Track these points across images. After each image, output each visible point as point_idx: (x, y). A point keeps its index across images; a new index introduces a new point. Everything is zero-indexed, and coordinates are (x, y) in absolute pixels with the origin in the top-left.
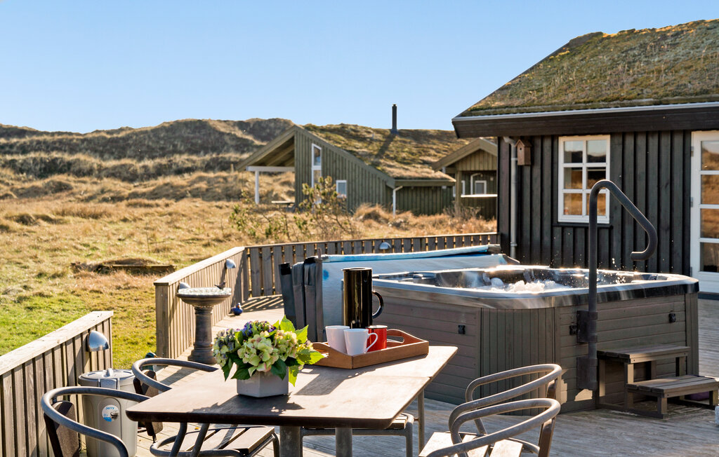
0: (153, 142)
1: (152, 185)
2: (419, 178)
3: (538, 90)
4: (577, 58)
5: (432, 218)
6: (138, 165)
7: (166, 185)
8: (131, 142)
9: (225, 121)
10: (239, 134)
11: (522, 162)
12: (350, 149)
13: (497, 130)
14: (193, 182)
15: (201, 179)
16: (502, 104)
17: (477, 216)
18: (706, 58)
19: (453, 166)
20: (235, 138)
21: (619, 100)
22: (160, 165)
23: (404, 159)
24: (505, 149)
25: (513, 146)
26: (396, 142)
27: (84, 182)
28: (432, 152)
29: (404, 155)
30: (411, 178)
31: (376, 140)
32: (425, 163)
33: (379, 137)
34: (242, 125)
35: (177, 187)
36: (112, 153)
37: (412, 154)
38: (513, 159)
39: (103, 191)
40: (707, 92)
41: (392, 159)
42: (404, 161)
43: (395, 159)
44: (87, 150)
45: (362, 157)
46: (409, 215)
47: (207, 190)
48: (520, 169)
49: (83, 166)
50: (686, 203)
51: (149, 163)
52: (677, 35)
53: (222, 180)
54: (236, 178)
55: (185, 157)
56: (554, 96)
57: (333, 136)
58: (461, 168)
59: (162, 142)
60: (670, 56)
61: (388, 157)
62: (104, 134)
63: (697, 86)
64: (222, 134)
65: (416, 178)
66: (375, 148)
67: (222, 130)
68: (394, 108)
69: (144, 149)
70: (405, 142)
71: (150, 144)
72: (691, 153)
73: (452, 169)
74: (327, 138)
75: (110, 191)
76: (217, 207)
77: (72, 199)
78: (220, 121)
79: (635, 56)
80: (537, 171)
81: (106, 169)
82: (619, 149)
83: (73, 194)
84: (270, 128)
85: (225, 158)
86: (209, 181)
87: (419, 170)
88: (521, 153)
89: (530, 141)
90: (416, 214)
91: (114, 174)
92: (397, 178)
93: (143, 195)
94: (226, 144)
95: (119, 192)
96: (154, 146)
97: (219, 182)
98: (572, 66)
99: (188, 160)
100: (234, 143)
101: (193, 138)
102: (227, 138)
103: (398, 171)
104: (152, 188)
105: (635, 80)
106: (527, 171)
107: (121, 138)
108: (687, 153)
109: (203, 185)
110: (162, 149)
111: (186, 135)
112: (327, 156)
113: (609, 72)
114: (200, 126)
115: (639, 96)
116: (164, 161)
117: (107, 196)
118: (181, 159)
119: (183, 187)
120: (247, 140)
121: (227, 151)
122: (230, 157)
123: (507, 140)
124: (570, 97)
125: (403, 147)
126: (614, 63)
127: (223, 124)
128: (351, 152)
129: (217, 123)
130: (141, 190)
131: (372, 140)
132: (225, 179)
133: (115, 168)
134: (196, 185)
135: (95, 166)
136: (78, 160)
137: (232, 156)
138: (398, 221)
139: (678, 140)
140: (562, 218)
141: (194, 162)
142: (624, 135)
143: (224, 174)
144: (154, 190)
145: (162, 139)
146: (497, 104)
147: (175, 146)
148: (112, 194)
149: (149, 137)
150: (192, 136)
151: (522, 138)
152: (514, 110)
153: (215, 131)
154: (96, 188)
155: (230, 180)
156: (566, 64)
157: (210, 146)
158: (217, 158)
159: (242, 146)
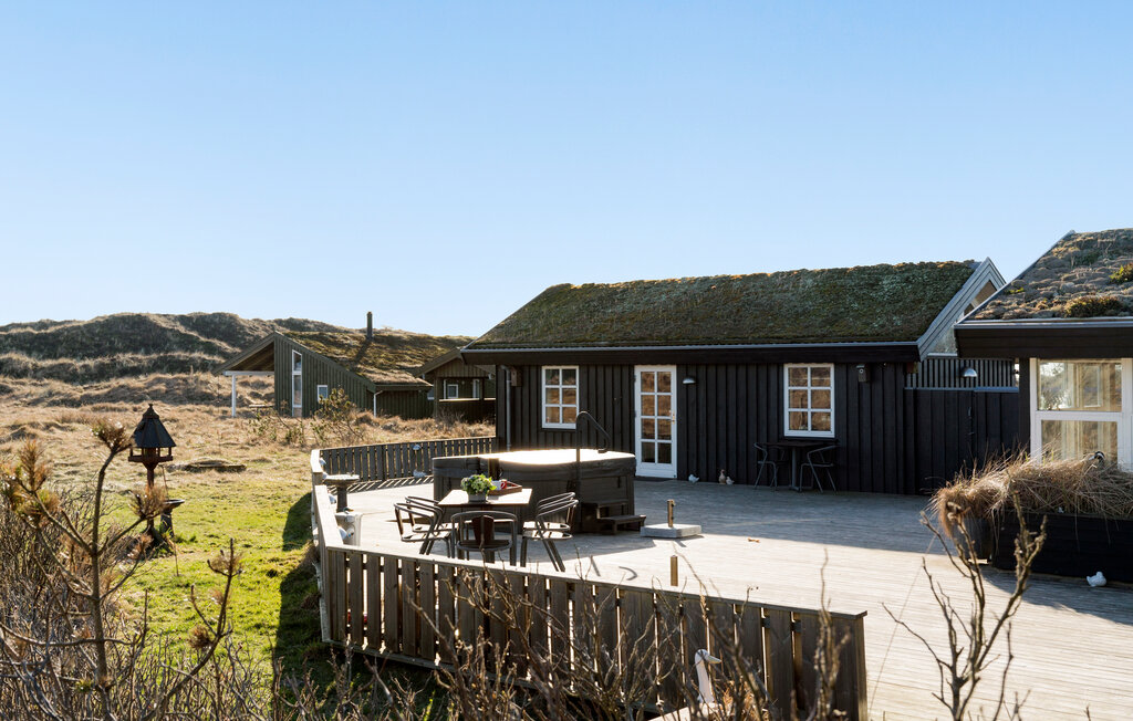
0: (87, 338)
1: (106, 387)
2: (398, 383)
3: (526, 331)
4: (553, 305)
5: (420, 421)
6: (78, 364)
7: (122, 386)
8: (61, 338)
9: (165, 316)
10: (182, 329)
11: (514, 384)
12: (329, 355)
13: (496, 359)
14: (151, 384)
15: (159, 381)
16: (500, 340)
17: (462, 421)
18: (643, 312)
19: (431, 373)
20: (178, 333)
21: (584, 342)
22: (103, 364)
23: (382, 364)
24: (501, 374)
25: (508, 372)
26: (372, 348)
27: (23, 384)
28: (408, 358)
29: (381, 361)
30: (390, 383)
31: (354, 346)
32: (401, 368)
33: (356, 343)
34: (183, 319)
35: (134, 389)
36: (41, 351)
37: (389, 360)
38: (508, 382)
39: (51, 394)
40: (643, 339)
41: (371, 365)
42: (381, 367)
43: (373, 364)
44: (12, 347)
45: (342, 363)
46: (398, 419)
47: (167, 392)
48: (513, 389)
49: (16, 366)
50: (632, 415)
51: (90, 362)
52: (624, 291)
53: (181, 382)
54: (196, 379)
55: (129, 355)
56: (538, 337)
57: (313, 342)
58: (439, 374)
59: (97, 338)
60: (619, 309)
61: (366, 363)
62: (29, 329)
63: (636, 334)
64: (164, 329)
65: (395, 383)
66: (353, 353)
67: (164, 325)
68: (370, 316)
69: (77, 346)
70: (381, 348)
71: (84, 340)
72: (634, 380)
73: (430, 376)
74: (307, 344)
75: (58, 393)
76: (189, 410)
77: (17, 402)
78: (159, 315)
79: (594, 306)
80: (526, 391)
81: (43, 368)
82: (585, 376)
83: (17, 398)
84: (215, 323)
85: (174, 357)
86: (168, 383)
87: (398, 376)
88: (514, 377)
89: (520, 369)
90: (405, 418)
91: (52, 373)
92: (377, 383)
93: (98, 398)
94: (169, 340)
95: (70, 395)
96: (88, 343)
97: (178, 384)
98: (550, 311)
99: (132, 359)
100: (177, 339)
101: (132, 334)
102: (169, 334)
103: (378, 376)
104: (106, 390)
105: (596, 327)
106: (518, 390)
107: (50, 334)
108: (632, 379)
109: (162, 387)
110: (97, 346)
111: (124, 331)
112: (309, 362)
113: (577, 319)
114: (138, 322)
115: (599, 339)
116: (106, 360)
117: (56, 398)
118: (125, 358)
119: (140, 389)
120: (192, 336)
121: (174, 350)
122: (179, 356)
123: (503, 367)
124: (550, 338)
125: (380, 353)
126: (580, 312)
127: (163, 319)
128: (332, 358)
129: (156, 317)
130: (93, 392)
131: (350, 347)
132: (185, 380)
133: (52, 367)
134: (155, 388)
135: (30, 366)
136: (10, 359)
137: (180, 354)
138: (388, 424)
139: (625, 370)
140: (545, 425)
141: (140, 361)
142: (588, 366)
143: (184, 376)
144: (109, 392)
145: (98, 335)
146: (495, 340)
147: (112, 343)
148: (62, 397)
149: (83, 334)
150: (130, 331)
151: (516, 367)
152: (509, 345)
153: (155, 326)
154: (41, 391)
155: (190, 381)
156: (545, 310)
157: (151, 343)
158: (165, 357)
159: (188, 343)
